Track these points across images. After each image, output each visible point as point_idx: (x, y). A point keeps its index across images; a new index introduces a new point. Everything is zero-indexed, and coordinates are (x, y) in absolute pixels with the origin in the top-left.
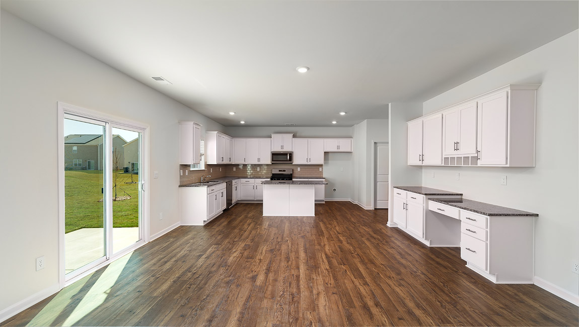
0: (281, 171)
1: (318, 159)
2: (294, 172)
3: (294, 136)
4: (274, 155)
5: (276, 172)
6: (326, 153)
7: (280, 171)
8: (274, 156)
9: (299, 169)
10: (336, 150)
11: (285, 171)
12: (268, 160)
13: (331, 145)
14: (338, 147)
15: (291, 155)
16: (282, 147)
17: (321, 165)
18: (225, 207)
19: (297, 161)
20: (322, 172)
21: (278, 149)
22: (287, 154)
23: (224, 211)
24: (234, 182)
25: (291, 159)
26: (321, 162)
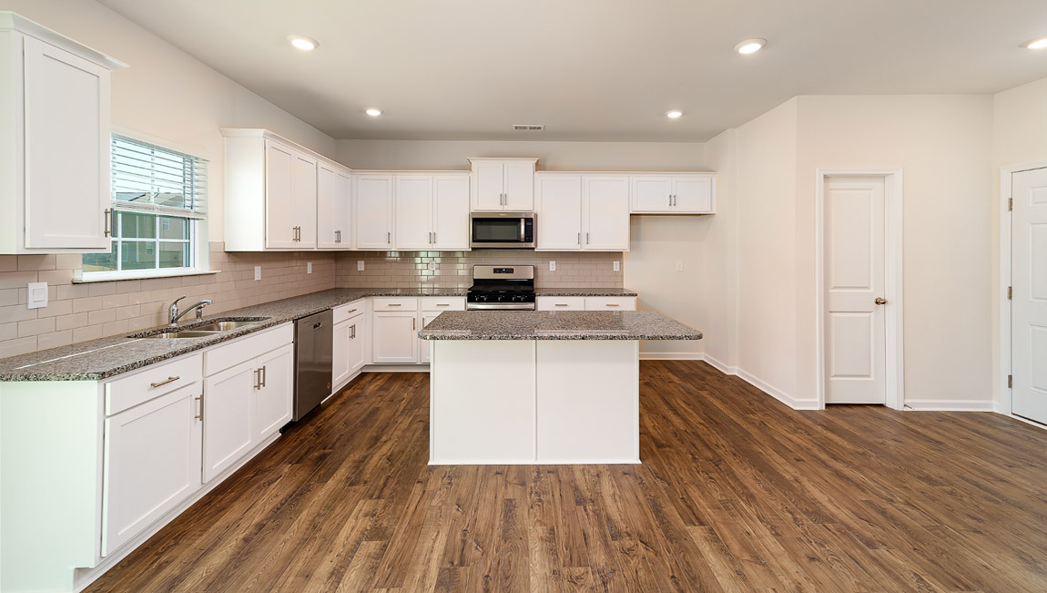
0: (500, 271)
1: (613, 236)
2: (540, 273)
3: (539, 167)
4: (481, 224)
5: (486, 273)
6: (634, 217)
7: (496, 271)
8: (479, 227)
9: (553, 265)
10: (664, 208)
11: (511, 271)
12: (460, 239)
13: (652, 192)
14: (672, 200)
15: (530, 223)
16: (503, 199)
17: (617, 255)
18: (287, 416)
19: (547, 240)
20: (620, 275)
21: (490, 205)
22: (518, 220)
23: (285, 430)
24: (340, 313)
25: (530, 236)
26: (619, 241)
